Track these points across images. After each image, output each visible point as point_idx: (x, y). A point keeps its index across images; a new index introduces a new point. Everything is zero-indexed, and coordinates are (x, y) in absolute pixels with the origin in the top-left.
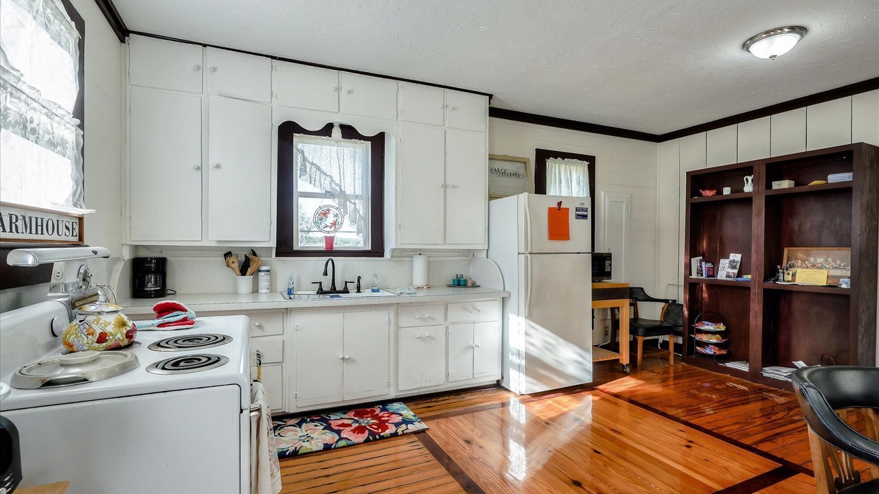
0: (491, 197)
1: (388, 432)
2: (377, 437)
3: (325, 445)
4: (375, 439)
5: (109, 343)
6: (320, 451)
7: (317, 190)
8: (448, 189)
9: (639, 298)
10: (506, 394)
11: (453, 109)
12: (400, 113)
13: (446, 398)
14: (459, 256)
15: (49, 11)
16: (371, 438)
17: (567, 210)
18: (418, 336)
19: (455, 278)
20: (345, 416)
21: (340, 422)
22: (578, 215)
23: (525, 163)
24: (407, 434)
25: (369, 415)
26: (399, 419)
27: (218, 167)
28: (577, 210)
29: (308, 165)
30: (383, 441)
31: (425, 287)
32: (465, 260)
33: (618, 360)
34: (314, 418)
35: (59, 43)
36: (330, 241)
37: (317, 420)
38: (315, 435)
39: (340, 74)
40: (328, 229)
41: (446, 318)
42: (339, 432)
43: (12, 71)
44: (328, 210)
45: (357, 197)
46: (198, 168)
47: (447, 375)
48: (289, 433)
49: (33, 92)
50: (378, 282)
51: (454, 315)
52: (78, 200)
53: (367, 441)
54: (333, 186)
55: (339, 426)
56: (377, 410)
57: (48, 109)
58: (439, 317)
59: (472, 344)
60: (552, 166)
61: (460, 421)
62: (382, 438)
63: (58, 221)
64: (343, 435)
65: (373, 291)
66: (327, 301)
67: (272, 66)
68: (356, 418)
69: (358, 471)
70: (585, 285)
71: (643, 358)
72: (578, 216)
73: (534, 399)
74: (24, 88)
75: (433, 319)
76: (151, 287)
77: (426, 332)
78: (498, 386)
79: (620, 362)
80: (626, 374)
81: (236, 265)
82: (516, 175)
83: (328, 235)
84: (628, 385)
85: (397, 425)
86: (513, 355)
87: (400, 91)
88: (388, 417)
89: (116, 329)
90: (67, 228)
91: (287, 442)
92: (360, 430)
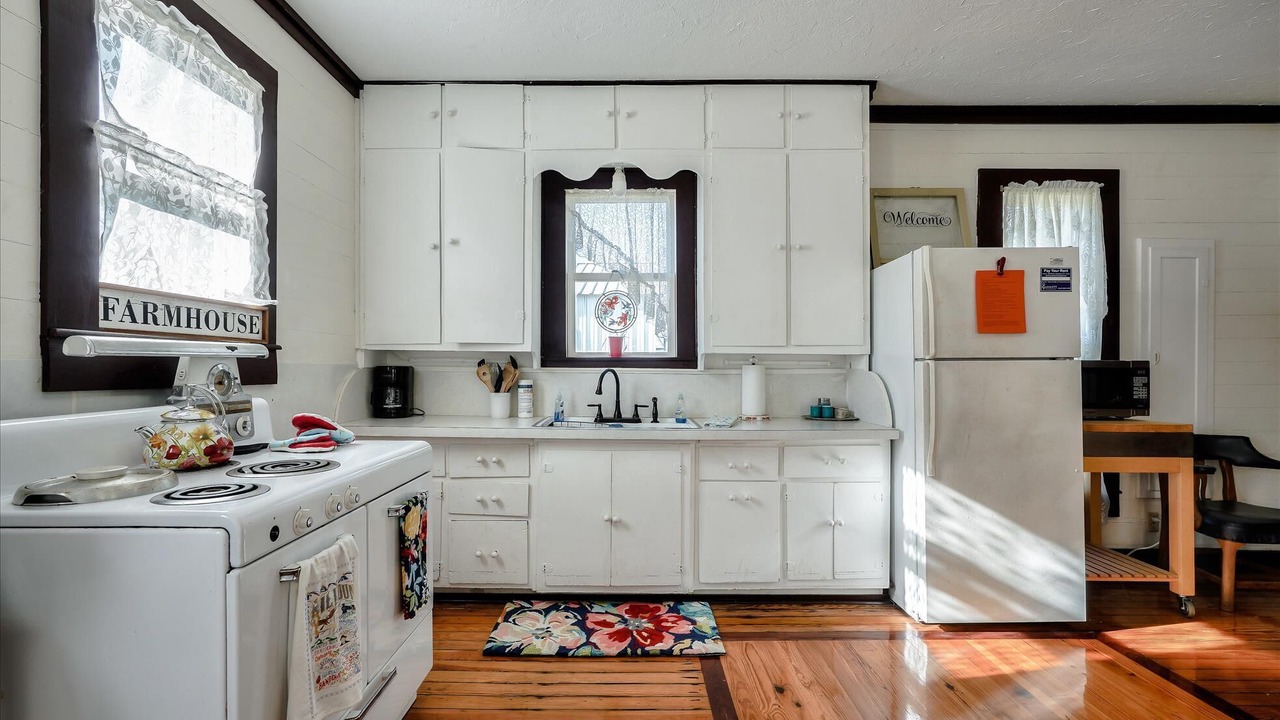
0: (875, 261)
1: (659, 646)
2: (639, 651)
3: (562, 649)
4: (634, 654)
5: (181, 460)
6: (551, 656)
7: (598, 270)
8: (795, 255)
9: (1240, 459)
10: (896, 619)
11: (800, 117)
12: (709, 136)
13: (784, 606)
14: (826, 367)
15: (206, 59)
16: (629, 650)
17: (1021, 274)
18: (731, 497)
19: (816, 404)
20: (614, 610)
21: (601, 618)
22: (1048, 284)
23: (955, 197)
24: (688, 656)
25: (648, 615)
26: (685, 628)
27: (455, 242)
28: (1044, 273)
29: (586, 233)
30: (648, 659)
31: (759, 418)
32: (840, 374)
33: (1167, 584)
34: (572, 606)
35: (228, 98)
36: (616, 343)
37: (574, 610)
38: (555, 632)
39: (617, 90)
40: (615, 327)
41: (780, 472)
42: (589, 632)
43: (132, 131)
44: (616, 298)
45: (656, 277)
46: (435, 247)
47: (785, 568)
48: (528, 622)
49: (171, 155)
50: (687, 408)
51: (795, 465)
52: (261, 289)
53: (622, 655)
54: (623, 261)
55: (597, 623)
56: (664, 609)
57: (201, 176)
58: (770, 467)
59: (830, 518)
60: (1014, 198)
61: (787, 650)
62: (646, 655)
63: (225, 314)
64: (593, 639)
65: (678, 421)
66: (608, 432)
67: (524, 96)
68: (626, 616)
69: (585, 699)
70: (1067, 423)
71: (1237, 589)
72: (1047, 286)
73: (947, 635)
74: (159, 151)
75: (759, 471)
76: (390, 403)
77: (746, 491)
78: (886, 599)
79: (1173, 589)
80: (1185, 617)
81: (488, 377)
82: (936, 221)
83: (615, 335)
84: (1196, 641)
85: (679, 638)
86: (909, 543)
87: (711, 103)
88: (673, 623)
89: (191, 443)
90: (242, 323)
91: (516, 634)
92: (620, 636)
